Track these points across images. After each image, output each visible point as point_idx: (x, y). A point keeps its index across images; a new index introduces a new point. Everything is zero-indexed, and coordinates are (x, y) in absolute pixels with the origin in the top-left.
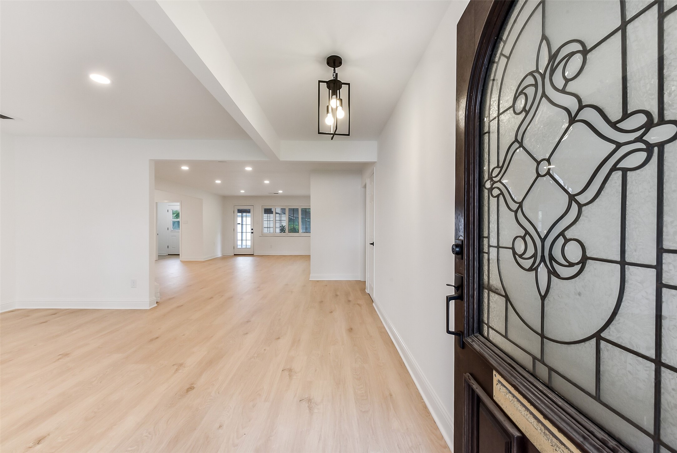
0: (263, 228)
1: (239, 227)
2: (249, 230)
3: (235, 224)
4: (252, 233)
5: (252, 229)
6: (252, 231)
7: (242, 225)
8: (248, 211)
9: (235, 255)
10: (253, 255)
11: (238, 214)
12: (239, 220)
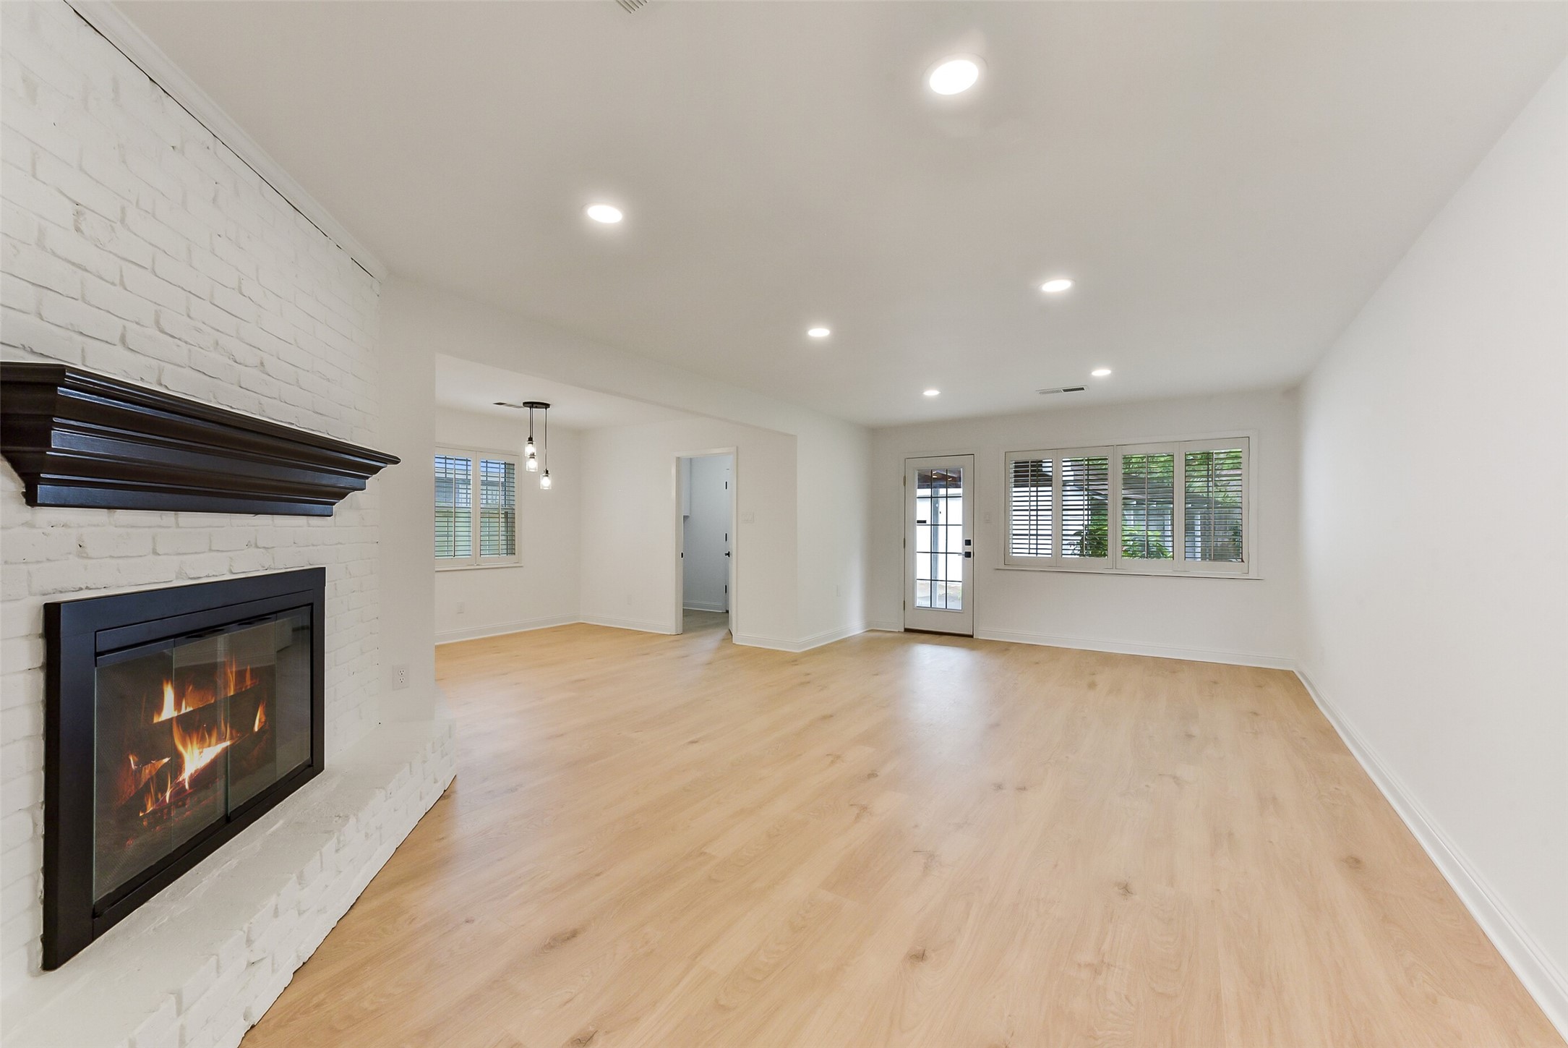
0: (1006, 536)
1: (923, 534)
2: (957, 544)
3: (907, 523)
4: (968, 555)
5: (968, 543)
6: (969, 549)
7: (935, 525)
8: (955, 483)
9: (907, 630)
10: (972, 636)
11: (921, 492)
12: (923, 510)
